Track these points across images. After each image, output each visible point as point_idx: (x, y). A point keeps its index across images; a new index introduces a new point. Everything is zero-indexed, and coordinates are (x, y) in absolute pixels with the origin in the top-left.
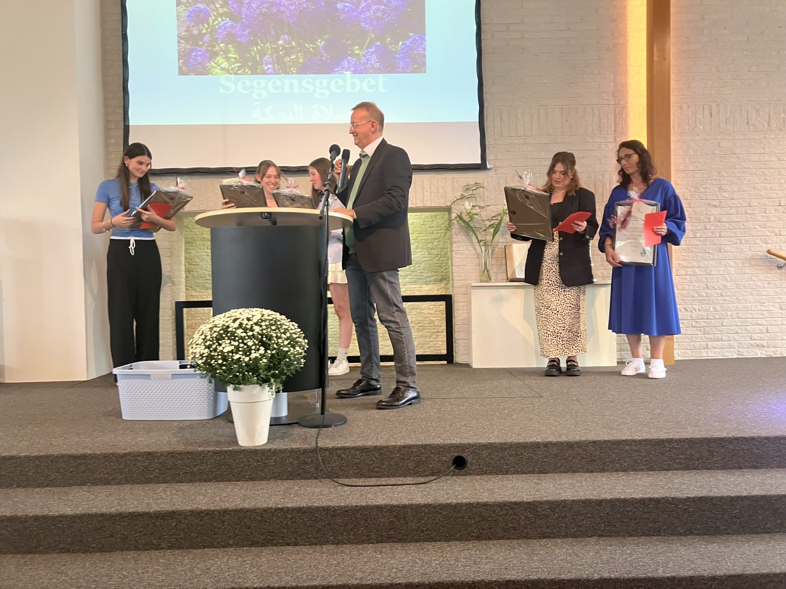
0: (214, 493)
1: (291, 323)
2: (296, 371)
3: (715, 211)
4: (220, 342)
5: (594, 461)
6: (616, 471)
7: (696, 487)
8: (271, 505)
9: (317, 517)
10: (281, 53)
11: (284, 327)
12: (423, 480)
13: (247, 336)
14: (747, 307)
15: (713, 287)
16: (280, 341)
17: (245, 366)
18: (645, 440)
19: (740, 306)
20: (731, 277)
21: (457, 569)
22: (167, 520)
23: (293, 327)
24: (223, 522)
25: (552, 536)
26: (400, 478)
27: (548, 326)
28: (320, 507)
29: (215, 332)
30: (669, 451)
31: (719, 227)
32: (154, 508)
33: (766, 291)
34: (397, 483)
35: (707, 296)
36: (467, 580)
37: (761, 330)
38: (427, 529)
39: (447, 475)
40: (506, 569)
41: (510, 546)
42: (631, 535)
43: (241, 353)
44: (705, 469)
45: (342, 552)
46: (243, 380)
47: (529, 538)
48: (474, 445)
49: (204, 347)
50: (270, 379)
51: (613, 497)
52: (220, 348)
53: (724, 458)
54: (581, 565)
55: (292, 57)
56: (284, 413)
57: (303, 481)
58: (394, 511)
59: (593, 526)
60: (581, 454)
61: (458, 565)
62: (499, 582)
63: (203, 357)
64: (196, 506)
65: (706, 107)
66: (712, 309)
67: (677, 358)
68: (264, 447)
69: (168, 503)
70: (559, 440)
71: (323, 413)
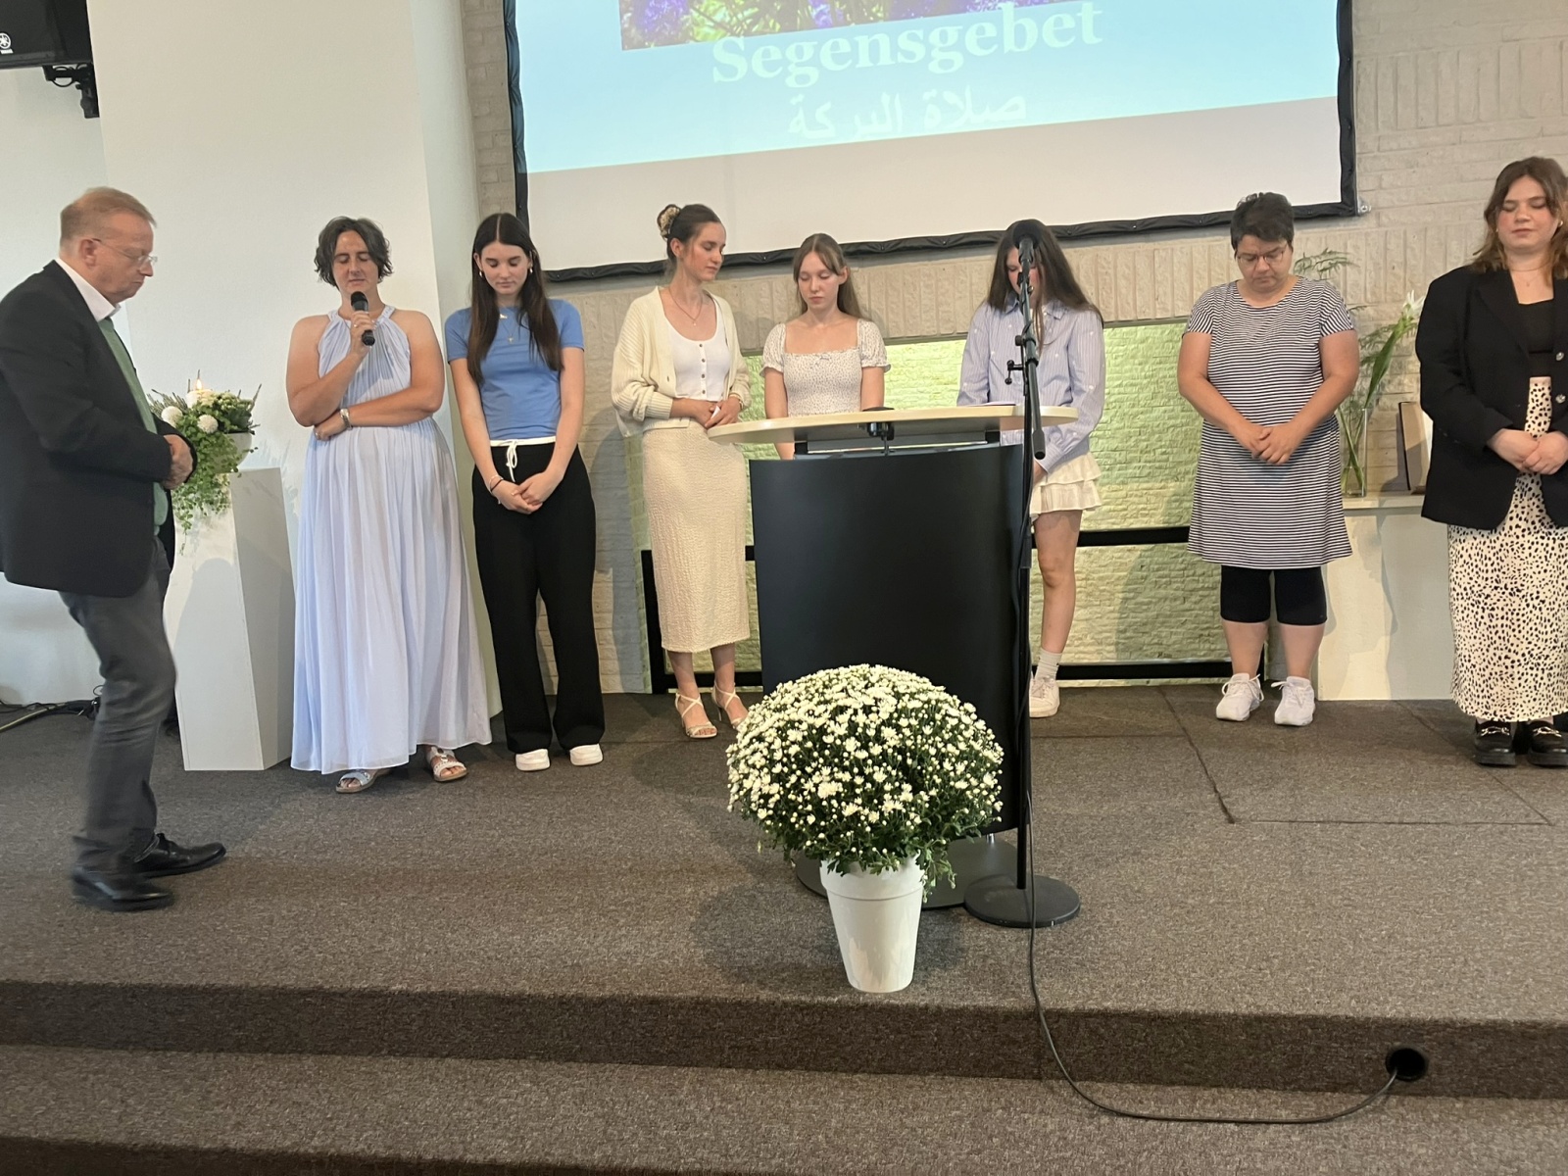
1: (961, 706)
4: (809, 770)
11: (951, 723)
13: (870, 756)
16: (946, 764)
17: (872, 831)
23: (968, 718)
29: (792, 742)
43: (859, 801)
48: (1449, 1024)
52: (809, 786)
57: (1008, 1083)
69: (712, 1144)
71: (1021, 884)
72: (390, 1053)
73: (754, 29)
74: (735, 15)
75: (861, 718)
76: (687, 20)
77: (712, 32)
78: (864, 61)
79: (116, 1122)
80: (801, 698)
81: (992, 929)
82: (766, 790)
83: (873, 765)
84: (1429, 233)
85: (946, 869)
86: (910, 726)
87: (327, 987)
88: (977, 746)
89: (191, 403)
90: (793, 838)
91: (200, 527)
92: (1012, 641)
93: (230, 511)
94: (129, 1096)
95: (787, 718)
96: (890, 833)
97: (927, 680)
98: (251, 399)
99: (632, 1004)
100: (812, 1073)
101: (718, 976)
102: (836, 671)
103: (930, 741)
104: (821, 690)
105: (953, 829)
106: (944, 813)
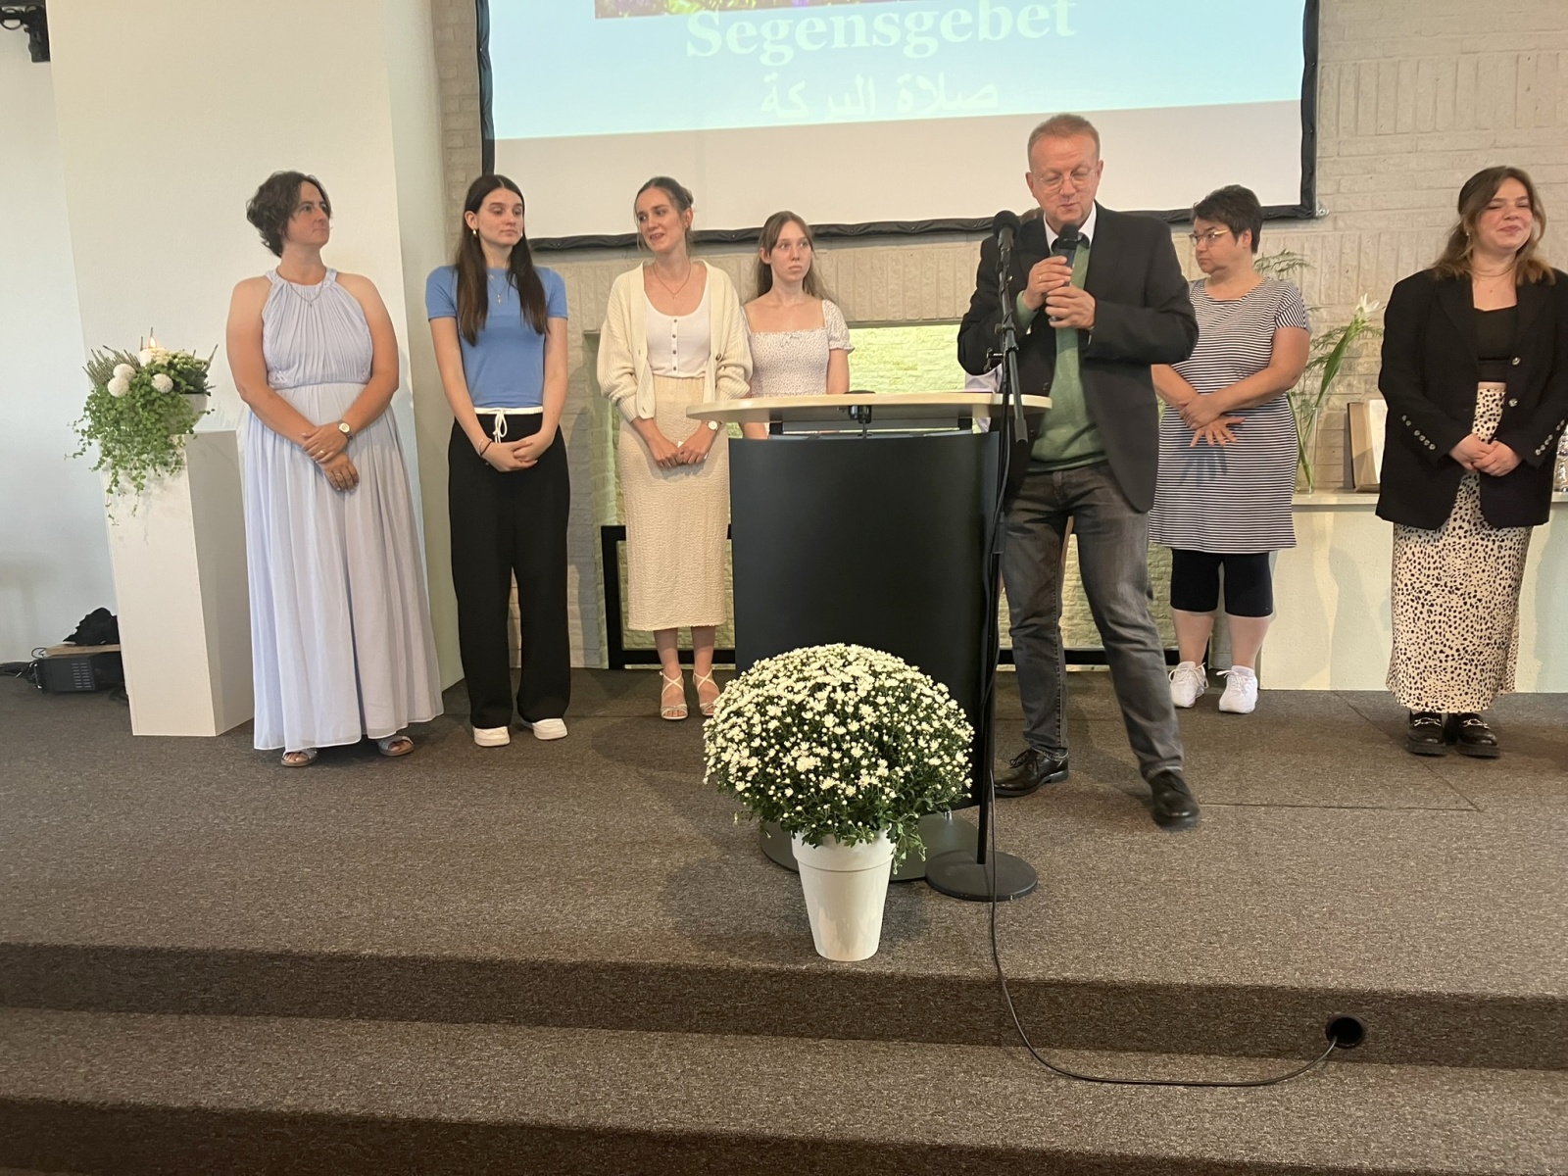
1: (934, 685)
4: (787, 744)
11: (925, 702)
12: (1254, 1068)
13: (848, 732)
16: (921, 741)
17: (848, 805)
23: (940, 697)
29: (772, 716)
32: (659, 1118)
43: (836, 775)
48: (1387, 995)
52: (787, 760)
69: (684, 1104)
71: (981, 859)
72: (360, 1016)
73: (730, 4)
77: (688, 4)
78: (839, 42)
79: (81, 1081)
80: (780, 675)
81: (953, 902)
82: (744, 763)
83: (851, 741)
84: (1383, 239)
85: (917, 843)
86: (886, 704)
87: (296, 951)
88: (950, 725)
89: (144, 360)
90: (770, 810)
91: (154, 488)
92: (982, 625)
93: (185, 473)
94: (94, 1056)
95: (766, 694)
96: (865, 806)
97: (901, 660)
98: (207, 359)
99: (603, 970)
100: (779, 1038)
101: (688, 944)
102: (813, 649)
103: (906, 719)
104: (799, 668)
105: (925, 804)
106: (918, 788)
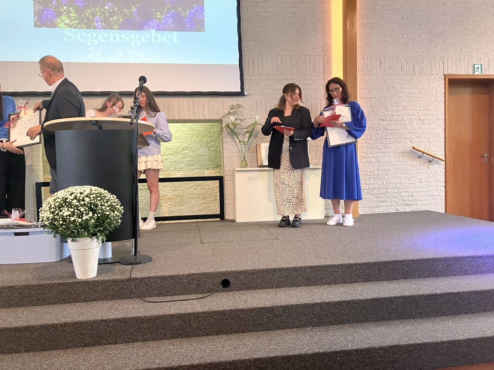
0: (58, 312)
1: (112, 195)
2: (116, 228)
3: (382, 123)
4: (61, 209)
5: (310, 279)
6: (324, 284)
7: (371, 292)
8: (99, 318)
9: (130, 324)
10: (107, 15)
11: (106, 198)
12: (202, 296)
13: (80, 204)
14: (401, 181)
15: (382, 170)
16: (103, 207)
17: (79, 225)
18: (341, 265)
19: (397, 181)
20: (392, 163)
21: (223, 353)
22: (24, 332)
23: (113, 198)
24: (64, 331)
25: (284, 327)
26: (187, 296)
27: (283, 195)
28: (132, 317)
29: (57, 202)
30: (356, 271)
31: (385, 133)
32: (14, 324)
33: (412, 172)
34: (184, 299)
35: (378, 175)
36: (229, 360)
37: (408, 195)
38: (204, 328)
39: (218, 292)
40: (254, 351)
41: (258, 336)
42: (332, 324)
43: (76, 216)
44: (376, 281)
45: (147, 346)
46: (78, 234)
47: (270, 330)
48: (235, 272)
49: (49, 213)
50: (97, 233)
51: (321, 301)
52: (61, 213)
53: (387, 274)
54: (301, 345)
55: (114, 18)
56: (109, 255)
57: (122, 300)
58: (182, 317)
59: (309, 320)
60: (302, 275)
61: (223, 350)
62: (250, 360)
63: (49, 220)
64: (45, 321)
65: (378, 59)
66: (381, 183)
67: (361, 213)
68: (94, 279)
69: (24, 321)
70: (288, 266)
71: (136, 255)
73: (78, 27)
74: (72, 22)
75: (79, 195)
76: (56, 21)
77: (64, 26)
78: (112, 40)
82: (48, 216)
83: (81, 207)
86: (93, 197)
88: (114, 204)
96: (85, 225)
103: (99, 201)
105: (106, 226)
